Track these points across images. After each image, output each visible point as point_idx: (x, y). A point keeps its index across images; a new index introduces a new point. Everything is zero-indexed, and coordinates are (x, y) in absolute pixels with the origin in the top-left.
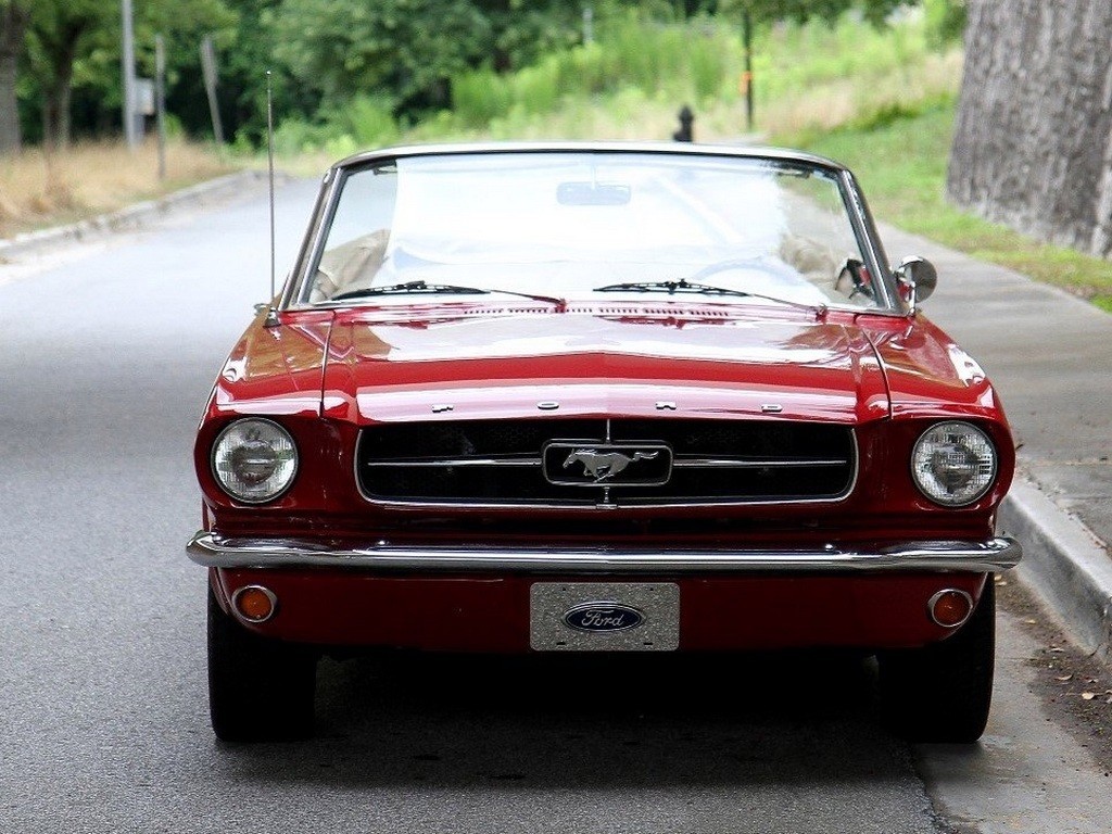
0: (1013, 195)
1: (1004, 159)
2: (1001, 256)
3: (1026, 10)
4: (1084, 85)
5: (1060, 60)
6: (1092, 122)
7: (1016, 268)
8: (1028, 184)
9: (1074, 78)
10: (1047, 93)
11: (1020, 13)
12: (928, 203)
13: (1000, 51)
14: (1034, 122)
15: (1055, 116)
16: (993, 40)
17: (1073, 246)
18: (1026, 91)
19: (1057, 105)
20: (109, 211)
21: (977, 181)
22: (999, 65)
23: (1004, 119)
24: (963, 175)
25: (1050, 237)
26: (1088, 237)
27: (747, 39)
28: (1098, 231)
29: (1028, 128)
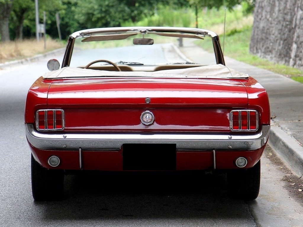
0: (268, 51)
1: (265, 42)
2: (265, 67)
3: (271, 2)
4: (287, 21)
5: (281, 15)
6: (290, 31)
7: (270, 70)
8: (272, 48)
9: (284, 19)
10: (277, 24)
11: (269, 3)
12: (244, 54)
13: (264, 13)
14: (274, 32)
15: (279, 30)
16: (262, 10)
17: (284, 64)
18: (271, 23)
19: (280, 27)
20: (30, 56)
21: (258, 48)
22: (264, 17)
23: (265, 31)
24: (254, 46)
25: (278, 62)
26: (289, 62)
27: (196, 13)
28: (291, 60)
29: (272, 33)
